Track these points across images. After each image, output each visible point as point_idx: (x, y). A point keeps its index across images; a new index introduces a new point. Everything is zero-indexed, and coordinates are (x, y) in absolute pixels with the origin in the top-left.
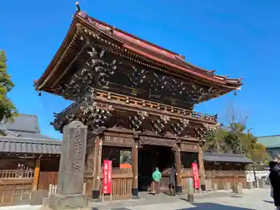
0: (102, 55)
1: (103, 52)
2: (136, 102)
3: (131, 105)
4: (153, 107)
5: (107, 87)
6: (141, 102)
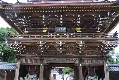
2: (36, 36)
3: (32, 38)
6: (40, 36)
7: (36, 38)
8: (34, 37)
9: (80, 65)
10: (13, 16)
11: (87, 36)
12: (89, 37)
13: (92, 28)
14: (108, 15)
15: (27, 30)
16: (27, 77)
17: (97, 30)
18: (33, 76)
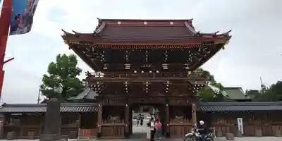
2: (120, 75)
3: (115, 78)
7: (120, 78)
9: (167, 105)
10: (89, 50)
11: (174, 76)
14: (199, 50)
15: (107, 66)
17: (186, 66)
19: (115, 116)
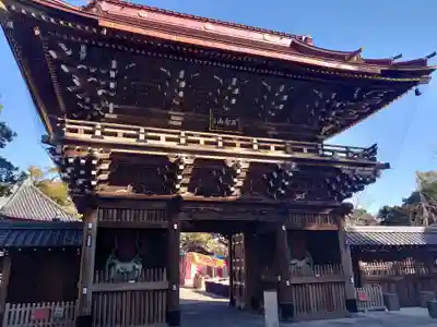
0: (83, 56)
1: (83, 48)
2: (163, 136)
3: (150, 142)
4: (206, 143)
5: (115, 116)
6: (176, 136)
7: (163, 143)
8: (159, 139)
9: (284, 228)
10: (69, 53)
11: (305, 150)
12: (309, 151)
13: (305, 126)
15: (115, 111)
16: (110, 267)
18: (129, 266)
19: (128, 260)
